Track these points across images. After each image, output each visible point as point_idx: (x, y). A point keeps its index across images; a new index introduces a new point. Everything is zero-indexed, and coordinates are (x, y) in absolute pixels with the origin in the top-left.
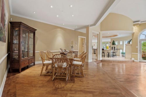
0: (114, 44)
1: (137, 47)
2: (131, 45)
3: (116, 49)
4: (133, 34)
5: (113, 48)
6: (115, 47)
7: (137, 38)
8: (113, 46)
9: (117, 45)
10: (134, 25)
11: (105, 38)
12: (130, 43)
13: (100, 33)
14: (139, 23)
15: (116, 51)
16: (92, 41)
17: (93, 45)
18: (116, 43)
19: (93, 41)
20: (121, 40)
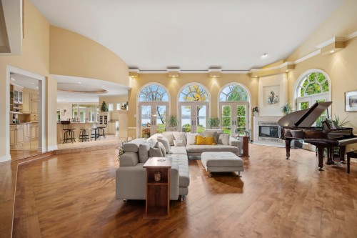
0: (104, 108)
1: (135, 116)
2: (128, 113)
3: (108, 119)
4: (130, 90)
5: (104, 118)
6: (106, 117)
7: (135, 99)
8: (104, 114)
9: (111, 113)
10: (131, 74)
11: (78, 94)
12: (126, 108)
13: (46, 78)
14: (137, 71)
15: (103, 125)
16: (56, 99)
17: (62, 111)
18: (110, 108)
19: (58, 100)
20: (111, 103)
